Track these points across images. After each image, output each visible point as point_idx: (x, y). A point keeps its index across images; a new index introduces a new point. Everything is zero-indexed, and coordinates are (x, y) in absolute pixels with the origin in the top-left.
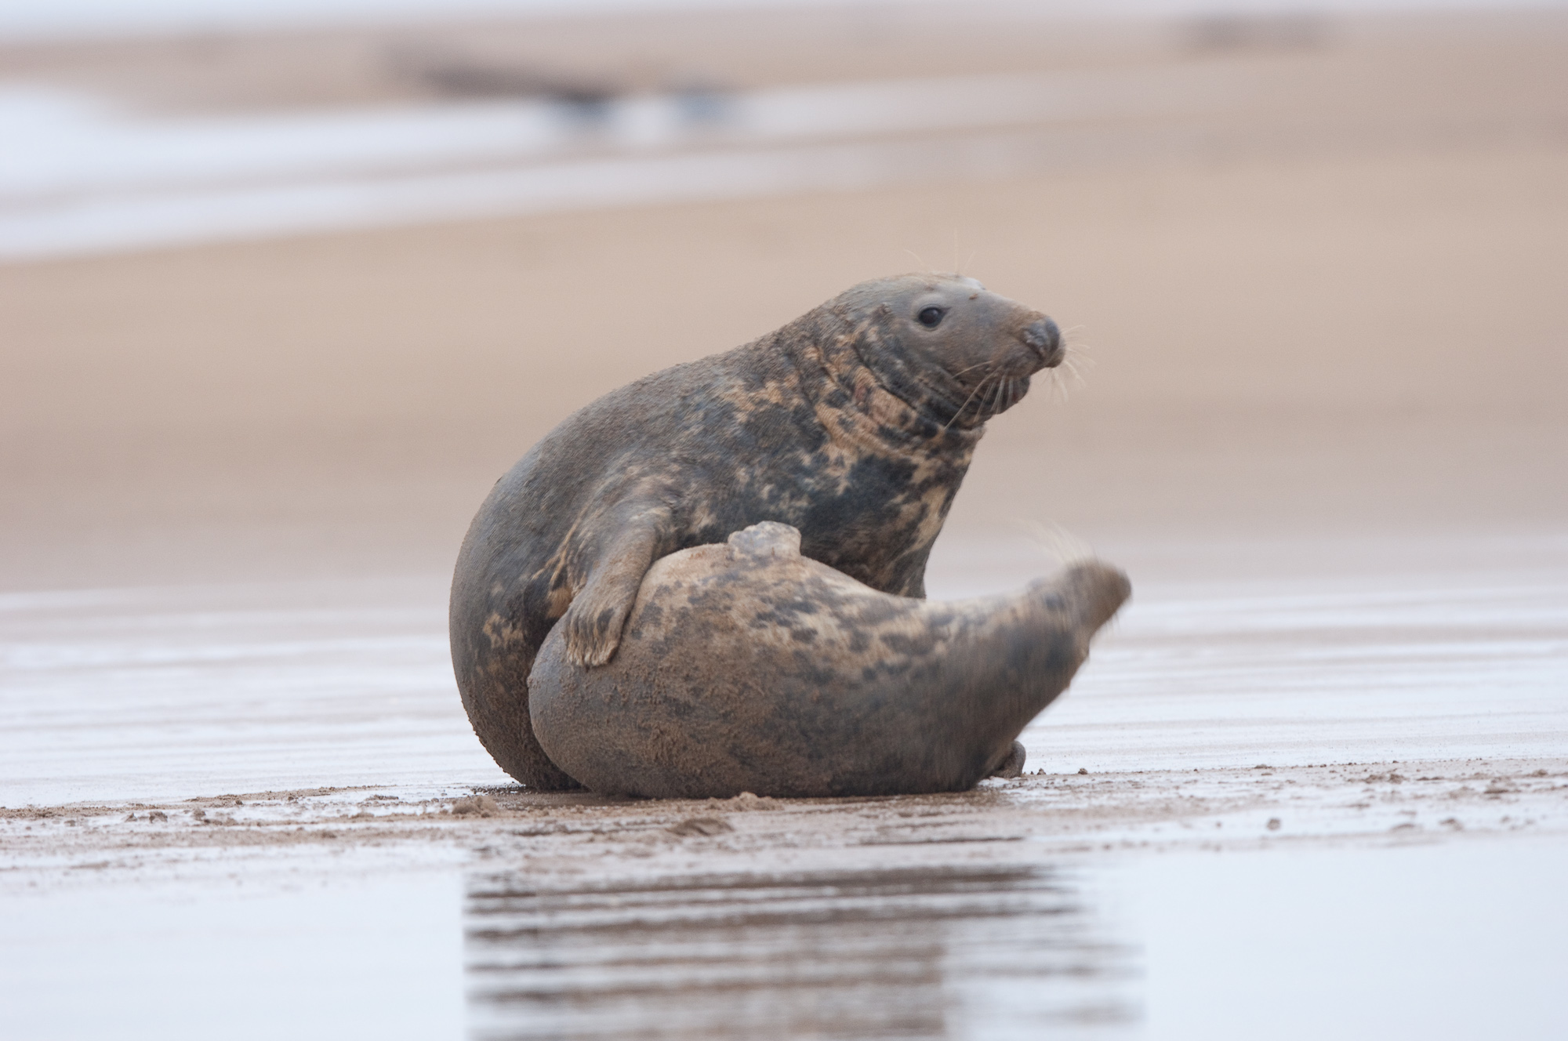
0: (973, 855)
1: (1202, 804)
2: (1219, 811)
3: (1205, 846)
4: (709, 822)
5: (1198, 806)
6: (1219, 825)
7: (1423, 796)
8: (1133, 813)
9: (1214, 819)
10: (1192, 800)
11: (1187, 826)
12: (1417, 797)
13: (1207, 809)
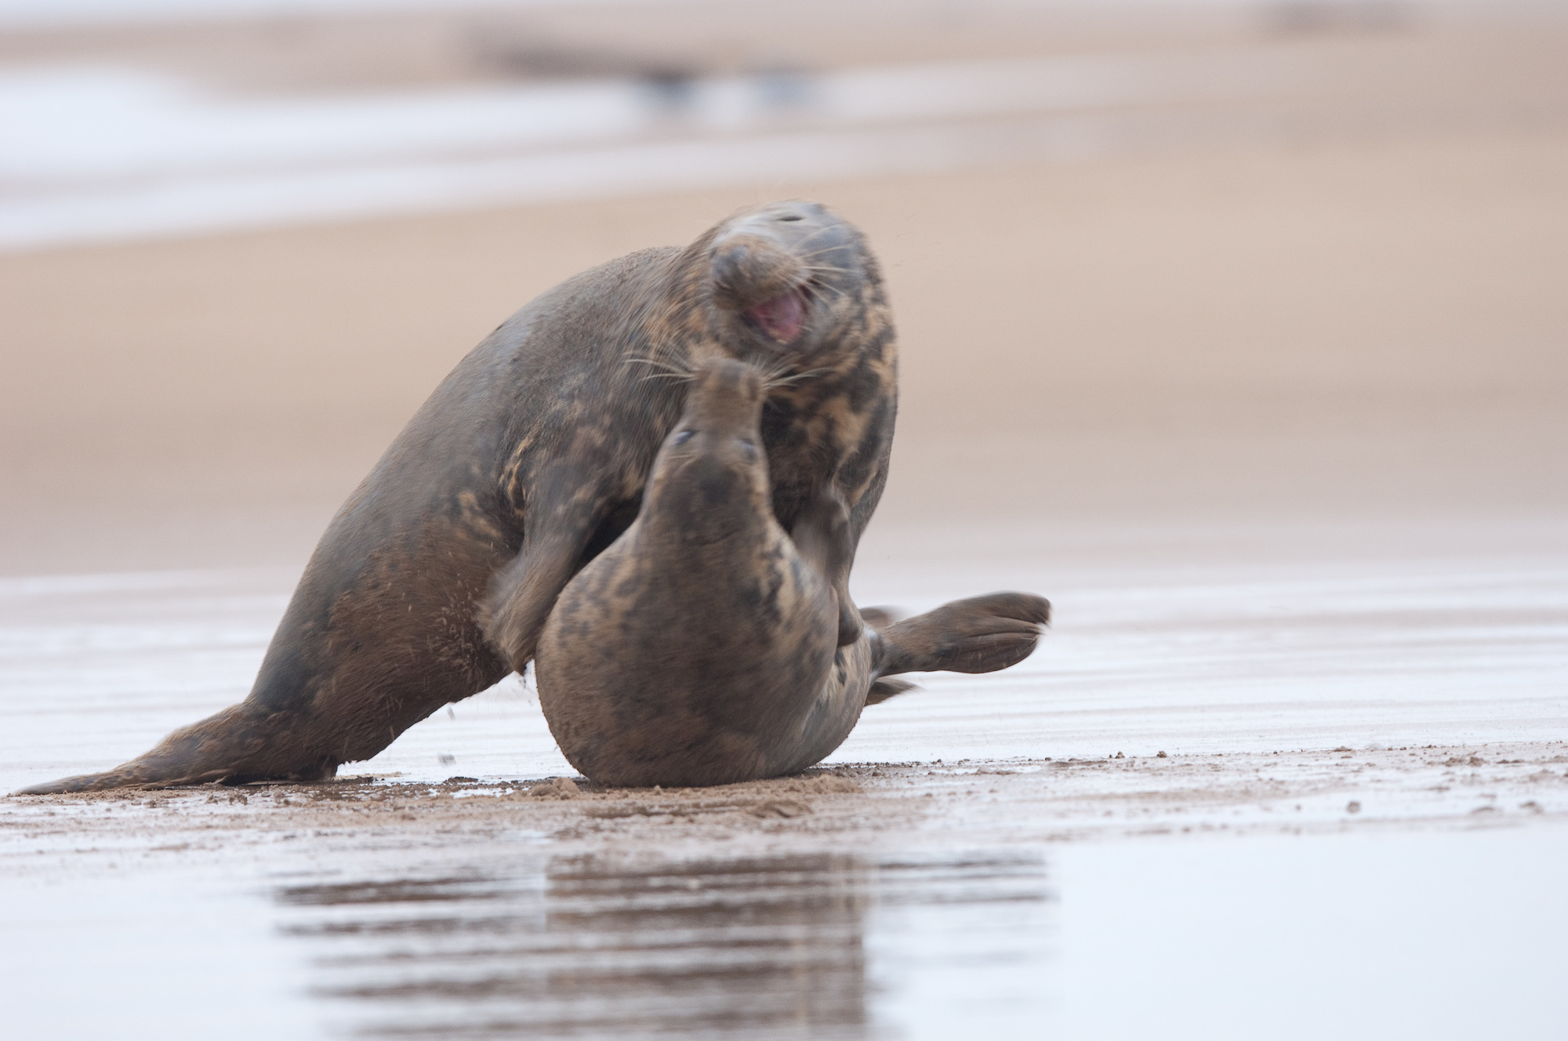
1: (1280, 786)
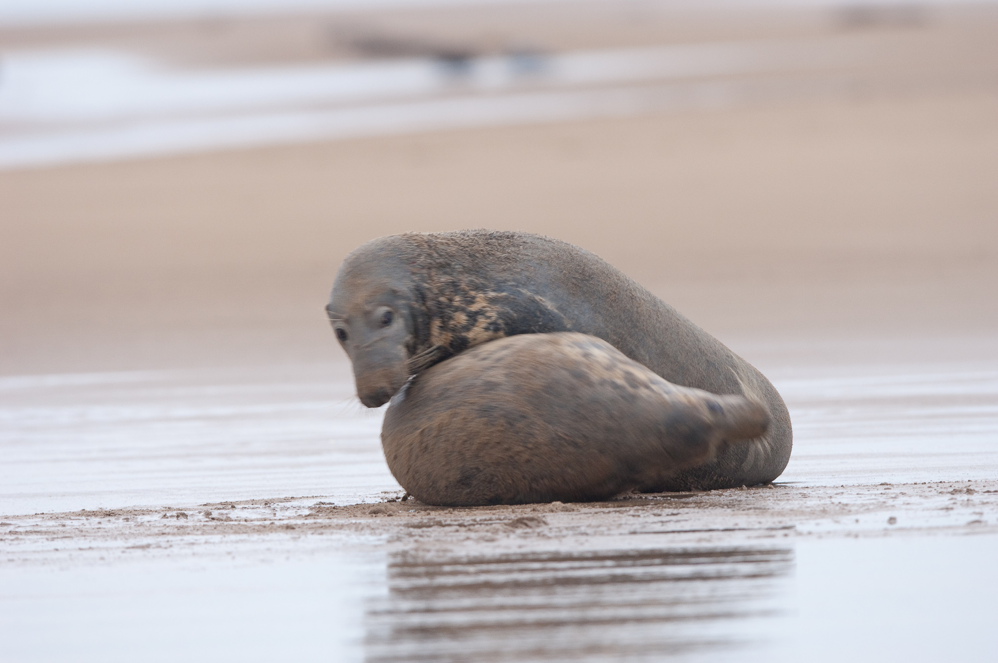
0: (700, 540)
1: (846, 507)
2: (857, 512)
3: (848, 535)
4: (532, 519)
5: (843, 509)
6: (857, 521)
7: (987, 503)
8: (803, 513)
9: (854, 517)
10: (840, 505)
11: (837, 522)
12: (983, 503)
13: (850, 511)
